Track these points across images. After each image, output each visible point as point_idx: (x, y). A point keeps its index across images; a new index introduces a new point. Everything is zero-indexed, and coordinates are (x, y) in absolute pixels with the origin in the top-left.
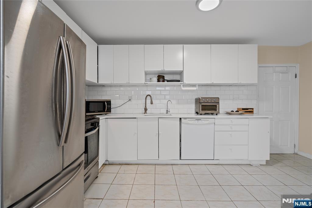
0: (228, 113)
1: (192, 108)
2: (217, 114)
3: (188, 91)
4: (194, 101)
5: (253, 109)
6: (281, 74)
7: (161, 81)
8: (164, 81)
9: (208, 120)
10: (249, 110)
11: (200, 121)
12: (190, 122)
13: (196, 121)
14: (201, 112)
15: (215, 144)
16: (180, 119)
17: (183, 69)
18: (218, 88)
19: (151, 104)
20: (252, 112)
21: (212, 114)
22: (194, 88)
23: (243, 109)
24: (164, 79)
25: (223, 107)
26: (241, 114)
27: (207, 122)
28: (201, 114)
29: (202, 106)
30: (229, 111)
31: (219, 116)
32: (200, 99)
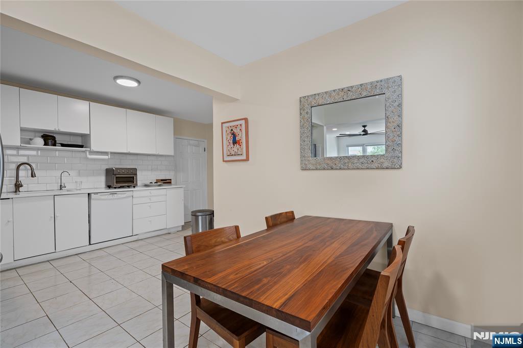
0: (146, 186)
1: (101, 180)
2: (134, 187)
3: (95, 160)
4: (104, 173)
5: (170, 180)
6: (194, 147)
7: (50, 143)
8: (54, 145)
9: (125, 194)
10: (168, 181)
11: (116, 195)
12: (103, 197)
13: (111, 196)
14: (115, 185)
15: (134, 218)
16: (89, 194)
17: (90, 132)
18: (135, 157)
19: (32, 176)
20: (170, 183)
21: (129, 187)
22: (106, 157)
23: (162, 180)
24: (55, 141)
25: (141, 178)
26: (160, 185)
27: (125, 196)
28: (115, 188)
29: (116, 178)
30: (148, 183)
31: (136, 189)
32: (113, 170)
